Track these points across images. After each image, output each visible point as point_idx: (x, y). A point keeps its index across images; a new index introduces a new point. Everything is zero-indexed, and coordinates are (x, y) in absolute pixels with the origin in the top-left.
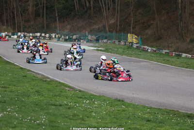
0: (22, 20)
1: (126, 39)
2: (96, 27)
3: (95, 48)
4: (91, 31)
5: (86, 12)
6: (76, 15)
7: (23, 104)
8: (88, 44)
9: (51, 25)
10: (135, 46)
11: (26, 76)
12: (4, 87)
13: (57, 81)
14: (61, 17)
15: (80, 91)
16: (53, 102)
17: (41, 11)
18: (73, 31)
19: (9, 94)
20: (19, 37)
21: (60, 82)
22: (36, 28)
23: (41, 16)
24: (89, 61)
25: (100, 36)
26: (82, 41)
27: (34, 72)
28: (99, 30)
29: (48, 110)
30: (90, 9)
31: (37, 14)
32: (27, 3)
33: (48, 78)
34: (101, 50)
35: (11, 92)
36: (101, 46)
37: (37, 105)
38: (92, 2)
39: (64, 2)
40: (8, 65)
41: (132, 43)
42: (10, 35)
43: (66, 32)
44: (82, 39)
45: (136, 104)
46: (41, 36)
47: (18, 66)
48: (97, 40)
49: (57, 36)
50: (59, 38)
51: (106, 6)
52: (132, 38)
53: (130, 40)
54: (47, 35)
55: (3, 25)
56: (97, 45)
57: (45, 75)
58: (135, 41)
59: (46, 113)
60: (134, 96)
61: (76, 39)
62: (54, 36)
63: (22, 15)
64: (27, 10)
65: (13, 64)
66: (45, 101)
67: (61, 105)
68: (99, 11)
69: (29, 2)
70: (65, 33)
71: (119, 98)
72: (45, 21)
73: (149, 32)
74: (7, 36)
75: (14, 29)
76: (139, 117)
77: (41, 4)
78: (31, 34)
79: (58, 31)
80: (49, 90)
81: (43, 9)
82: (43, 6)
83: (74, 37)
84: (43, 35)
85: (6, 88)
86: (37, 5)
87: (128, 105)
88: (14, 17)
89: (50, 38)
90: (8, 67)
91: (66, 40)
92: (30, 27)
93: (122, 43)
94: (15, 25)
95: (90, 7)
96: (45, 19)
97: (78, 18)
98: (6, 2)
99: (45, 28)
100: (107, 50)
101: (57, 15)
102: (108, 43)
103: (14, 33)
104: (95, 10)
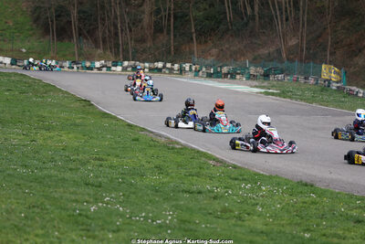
0: (131, 39)
1: (319, 73)
2: (264, 51)
3: (263, 91)
4: (255, 59)
5: (246, 24)
6: (228, 30)
7: (133, 190)
8: (250, 82)
9: (183, 47)
10: (334, 86)
11: (137, 140)
12: (99, 159)
13: (193, 149)
14: (200, 33)
15: (235, 167)
16: (185, 187)
17: (165, 22)
18: (222, 58)
19: (107, 170)
20: (125, 69)
21: (198, 152)
22: (156, 53)
23: (165, 32)
24: (250, 113)
25: (270, 69)
26: (238, 77)
27: (152, 132)
28: (270, 58)
29: (176, 200)
30: (253, 18)
31: (158, 29)
32: (141, 9)
33: (178, 143)
34: (273, 94)
35: (110, 167)
36: (273, 87)
37: (157, 191)
38: (256, 8)
39: (207, 7)
40: (106, 120)
41: (329, 81)
42: (110, 65)
43: (210, 60)
44: (239, 74)
45: (337, 191)
46: (164, 67)
47: (123, 121)
48: (266, 76)
49: (193, 68)
50: (197, 71)
51: (281, 13)
52: (329, 72)
53: (325, 75)
54: (176, 66)
55: (97, 47)
56: (266, 84)
57: (172, 137)
58: (334, 77)
59: (173, 206)
60: (334, 176)
61: (228, 73)
62: (187, 68)
63: (130, 31)
64: (140, 21)
65: (115, 118)
66: (172, 184)
67: (200, 193)
68: (268, 22)
69: (143, 7)
70: (207, 62)
71: (305, 179)
72: (172, 41)
73: (360, 61)
74: (103, 67)
75: (117, 54)
76: (341, 215)
77: (165, 11)
78: (147, 65)
79: (196, 60)
80: (179, 165)
81: (169, 20)
82: (169, 15)
83: (225, 70)
84: (169, 65)
85: (102, 160)
86: (158, 12)
87: (322, 193)
88: (116, 34)
89: (181, 71)
90: (106, 122)
91: (210, 76)
92: (144, 51)
93: (311, 81)
94: (118, 48)
95: (254, 15)
96: (172, 37)
97: (232, 36)
98: (103, 7)
99: (173, 53)
100: (283, 94)
101: (193, 30)
102: (286, 80)
103: (117, 62)
104: (263, 21)
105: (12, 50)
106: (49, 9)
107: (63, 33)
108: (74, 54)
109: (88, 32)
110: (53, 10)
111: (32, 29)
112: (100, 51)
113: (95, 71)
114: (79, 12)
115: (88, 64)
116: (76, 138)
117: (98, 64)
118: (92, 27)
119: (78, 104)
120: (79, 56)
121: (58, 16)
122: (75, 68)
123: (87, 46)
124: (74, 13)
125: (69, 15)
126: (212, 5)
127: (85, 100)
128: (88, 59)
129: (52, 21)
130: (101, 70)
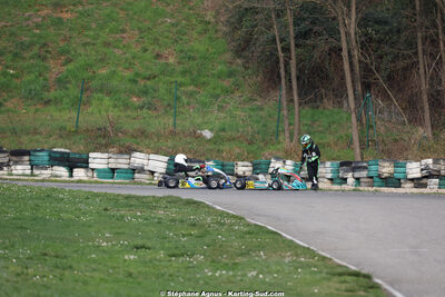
105: (173, 133)
107: (316, 83)
108: (350, 144)
109: (390, 78)
110: (289, 18)
111: (231, 74)
112: (423, 132)
113: (408, 188)
114: (363, 23)
115: (387, 169)
117: (414, 169)
118: (401, 64)
120: (363, 146)
122: (351, 180)
123: (386, 117)
124: (350, 26)
125: (334, 32)
127: (357, 274)
128: (388, 155)
129: (286, 50)
130: (425, 186)
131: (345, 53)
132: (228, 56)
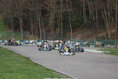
0: (45, 31)
2: (101, 35)
3: (103, 52)
4: (97, 38)
5: (93, 24)
6: (85, 26)
8: (96, 48)
9: (67, 34)
14: (73, 28)
17: (58, 24)
18: (83, 39)
22: (55, 37)
23: (59, 27)
24: (101, 63)
25: (105, 42)
26: (91, 46)
27: (58, 73)
28: (103, 38)
30: (96, 22)
31: (56, 27)
32: (49, 18)
34: (108, 53)
36: (107, 50)
38: (97, 17)
39: (76, 17)
42: (36, 42)
43: (78, 39)
44: (91, 45)
47: (44, 67)
48: (103, 45)
49: (72, 42)
50: (73, 44)
51: (108, 19)
55: (31, 34)
56: (103, 49)
57: (68, 75)
61: (86, 45)
62: (69, 43)
63: (44, 27)
64: (49, 23)
65: (41, 66)
68: (102, 23)
69: (50, 17)
72: (62, 32)
74: (34, 43)
75: (39, 37)
77: (59, 19)
78: (52, 41)
79: (72, 39)
82: (61, 21)
83: (85, 43)
86: (56, 19)
88: (39, 29)
90: (37, 69)
92: (50, 36)
94: (40, 35)
95: (96, 20)
96: (62, 30)
97: (87, 29)
98: (33, 18)
99: (62, 36)
100: (112, 53)
101: (71, 27)
102: (112, 47)
103: (39, 41)
104: (100, 23)
106: (11, 19)
107: (17, 28)
108: (21, 38)
109: (27, 28)
111: (4, 28)
112: (32, 36)
113: (30, 44)
115: (27, 41)
116: (24, 76)
118: (28, 26)
119: (24, 59)
120: (24, 38)
121: (14, 22)
122: (22, 43)
126: (78, 16)
127: (27, 58)
128: (27, 39)
129: (12, 24)
130: (33, 44)
131: (20, 25)
132: (3, 25)
